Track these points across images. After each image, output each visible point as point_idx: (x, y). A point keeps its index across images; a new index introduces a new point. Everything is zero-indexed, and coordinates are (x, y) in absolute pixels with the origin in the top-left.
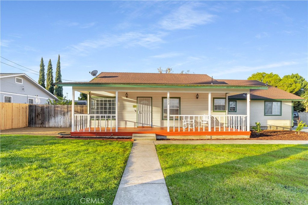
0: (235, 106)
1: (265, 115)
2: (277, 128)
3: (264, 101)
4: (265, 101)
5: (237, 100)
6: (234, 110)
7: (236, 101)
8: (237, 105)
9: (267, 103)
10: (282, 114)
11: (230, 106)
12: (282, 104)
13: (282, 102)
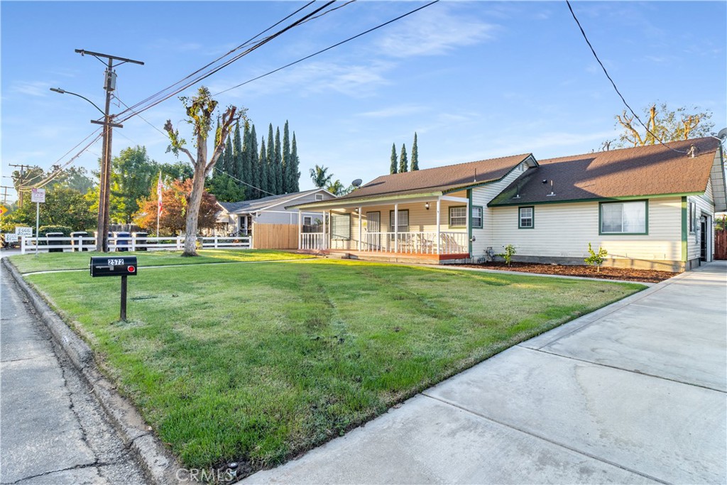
0: (531, 217)
1: (600, 234)
2: (632, 264)
3: (598, 202)
4: (600, 203)
5: (535, 206)
6: (529, 224)
7: (533, 207)
8: (535, 214)
9: (605, 206)
10: (649, 232)
11: (521, 218)
12: (649, 206)
13: (649, 202)
